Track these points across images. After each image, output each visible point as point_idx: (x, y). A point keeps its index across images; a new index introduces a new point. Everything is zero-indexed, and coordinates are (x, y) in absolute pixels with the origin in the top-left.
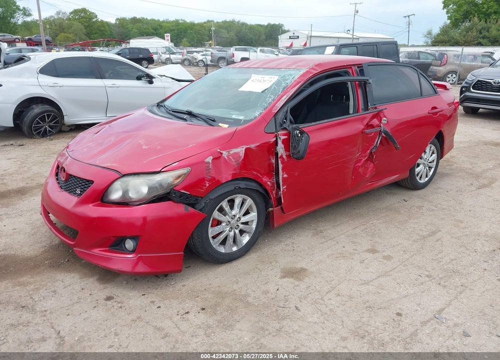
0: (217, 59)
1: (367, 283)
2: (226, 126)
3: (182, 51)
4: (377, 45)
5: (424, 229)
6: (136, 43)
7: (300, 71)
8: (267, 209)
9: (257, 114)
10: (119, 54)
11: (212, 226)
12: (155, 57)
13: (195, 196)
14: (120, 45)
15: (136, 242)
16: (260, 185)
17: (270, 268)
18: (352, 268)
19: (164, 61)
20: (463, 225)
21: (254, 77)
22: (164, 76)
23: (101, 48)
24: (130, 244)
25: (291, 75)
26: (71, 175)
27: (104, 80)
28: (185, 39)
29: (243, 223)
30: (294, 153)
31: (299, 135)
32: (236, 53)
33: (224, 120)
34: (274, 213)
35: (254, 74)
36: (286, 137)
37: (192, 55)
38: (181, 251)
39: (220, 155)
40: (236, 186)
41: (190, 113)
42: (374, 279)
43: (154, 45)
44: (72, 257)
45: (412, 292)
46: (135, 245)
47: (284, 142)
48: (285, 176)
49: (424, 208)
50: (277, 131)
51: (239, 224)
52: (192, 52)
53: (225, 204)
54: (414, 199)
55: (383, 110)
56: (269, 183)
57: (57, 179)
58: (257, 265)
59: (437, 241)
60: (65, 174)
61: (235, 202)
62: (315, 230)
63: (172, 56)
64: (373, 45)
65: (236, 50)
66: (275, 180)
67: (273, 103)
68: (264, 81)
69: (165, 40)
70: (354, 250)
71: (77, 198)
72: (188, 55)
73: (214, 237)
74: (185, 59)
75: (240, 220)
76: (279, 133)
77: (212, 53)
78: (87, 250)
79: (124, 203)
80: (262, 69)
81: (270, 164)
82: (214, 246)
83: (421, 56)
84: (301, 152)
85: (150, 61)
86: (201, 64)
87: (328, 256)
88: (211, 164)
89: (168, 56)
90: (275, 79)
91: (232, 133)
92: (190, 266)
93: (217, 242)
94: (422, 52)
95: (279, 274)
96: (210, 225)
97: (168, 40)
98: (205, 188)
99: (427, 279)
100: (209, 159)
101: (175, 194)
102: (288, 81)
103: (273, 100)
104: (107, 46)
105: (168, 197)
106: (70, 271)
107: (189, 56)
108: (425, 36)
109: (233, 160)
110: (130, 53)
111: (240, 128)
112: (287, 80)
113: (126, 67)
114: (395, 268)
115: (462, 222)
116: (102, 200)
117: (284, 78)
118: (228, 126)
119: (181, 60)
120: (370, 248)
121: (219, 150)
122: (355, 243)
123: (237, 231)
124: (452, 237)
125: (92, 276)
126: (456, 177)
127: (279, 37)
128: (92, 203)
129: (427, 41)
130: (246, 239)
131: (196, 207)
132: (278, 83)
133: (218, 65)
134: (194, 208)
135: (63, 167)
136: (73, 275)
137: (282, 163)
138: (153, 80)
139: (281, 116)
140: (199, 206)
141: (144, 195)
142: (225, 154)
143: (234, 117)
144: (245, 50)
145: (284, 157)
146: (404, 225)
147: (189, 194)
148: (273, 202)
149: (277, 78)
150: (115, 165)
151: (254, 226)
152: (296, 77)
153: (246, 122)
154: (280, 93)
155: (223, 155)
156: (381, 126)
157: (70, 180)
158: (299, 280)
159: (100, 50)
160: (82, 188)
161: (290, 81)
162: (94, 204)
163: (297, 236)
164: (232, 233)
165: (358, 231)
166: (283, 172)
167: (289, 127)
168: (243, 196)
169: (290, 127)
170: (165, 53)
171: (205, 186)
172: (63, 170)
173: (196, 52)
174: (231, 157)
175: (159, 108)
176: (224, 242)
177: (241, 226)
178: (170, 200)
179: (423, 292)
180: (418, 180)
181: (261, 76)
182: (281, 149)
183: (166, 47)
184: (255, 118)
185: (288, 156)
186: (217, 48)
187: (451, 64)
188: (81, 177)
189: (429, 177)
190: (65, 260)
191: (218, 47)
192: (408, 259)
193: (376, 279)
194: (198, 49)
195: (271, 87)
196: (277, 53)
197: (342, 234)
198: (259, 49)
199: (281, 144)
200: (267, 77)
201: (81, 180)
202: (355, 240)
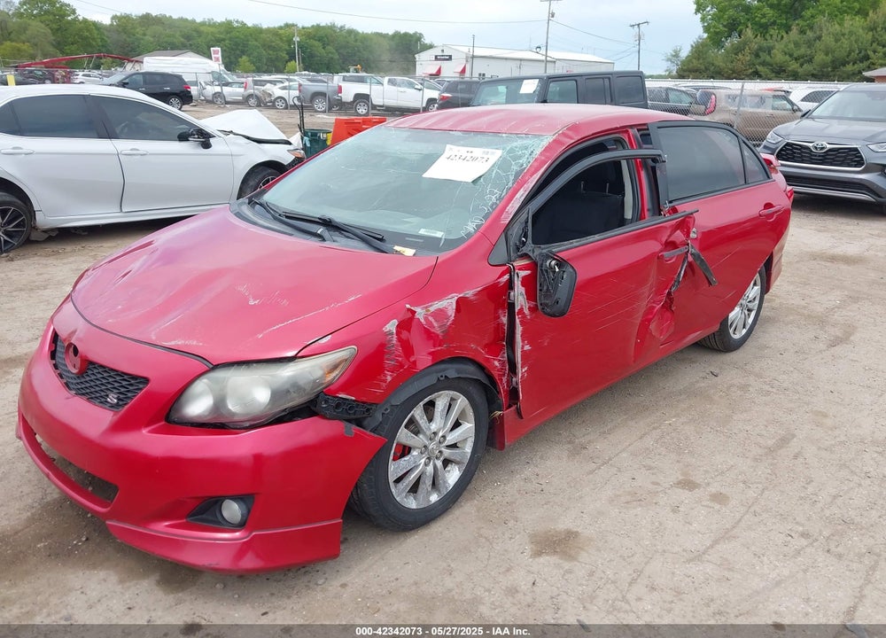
0: (309, 96)
1: (698, 557)
2: (409, 252)
3: (243, 80)
4: (609, 78)
5: (764, 432)
6: (154, 63)
7: (542, 140)
8: (491, 412)
9: (471, 227)
10: (123, 85)
11: (394, 460)
12: (194, 91)
13: (364, 403)
14: (122, 65)
15: (247, 506)
16: (481, 367)
17: (507, 535)
18: (661, 524)
19: (210, 98)
20: (829, 422)
21: (451, 150)
22: (231, 132)
23: (86, 72)
24: (232, 510)
25: (526, 148)
26: (92, 363)
27: (115, 142)
28: (244, 58)
29: (449, 447)
30: (546, 305)
31: (557, 270)
32: (345, 86)
33: (404, 239)
34: (505, 420)
35: (451, 144)
36: (529, 272)
37: (263, 88)
38: (337, 517)
39: (410, 315)
40: (439, 375)
41: (328, 224)
42: (708, 548)
43: (190, 67)
44: (95, 530)
45: (786, 572)
46: (245, 512)
47: (525, 282)
48: (527, 347)
49: (751, 389)
50: (510, 261)
51: (443, 449)
52: (264, 83)
53: (418, 412)
54: (727, 371)
55: (692, 214)
56: (496, 363)
57: (56, 366)
58: (479, 529)
59: (796, 457)
60: (77, 360)
61: (436, 406)
62: (569, 443)
63: (226, 90)
64: (603, 78)
65: (344, 80)
66: (506, 355)
67: (501, 205)
68: (474, 159)
69: (211, 59)
70: (653, 483)
71: (112, 413)
72: (256, 87)
73: (398, 481)
74: (251, 96)
75: (444, 441)
76: (515, 264)
77: (300, 85)
78: (139, 525)
79: (217, 425)
80: (460, 133)
81: (500, 326)
82: (398, 499)
83: (671, 96)
84: (562, 303)
85: (185, 97)
86: (280, 104)
87: (611, 501)
88: (395, 336)
89: (218, 89)
90: (495, 155)
91: (428, 269)
92: (346, 539)
93: (403, 491)
94: (672, 89)
95: (528, 548)
96: (391, 458)
97: (217, 59)
98: (384, 385)
99: (804, 542)
100: (392, 326)
101: (326, 402)
102: (523, 161)
103: (500, 199)
104: (97, 67)
105: (313, 408)
106: (94, 566)
107: (258, 90)
108: (668, 60)
109: (435, 324)
110: (145, 82)
111: (443, 256)
112: (520, 157)
113: (156, 114)
114: (740, 520)
115: (825, 416)
116: (167, 419)
117: (513, 155)
118: (414, 251)
119: (243, 96)
120: (681, 478)
121: (408, 306)
122: (650, 468)
123: (439, 464)
124: (819, 448)
125: (145, 574)
126: (787, 324)
127: (416, 56)
128: (147, 425)
129: (672, 68)
130: (453, 476)
131: (365, 423)
132: (502, 164)
133: (312, 107)
134: (361, 427)
135: (70, 344)
136: (102, 574)
137: (522, 323)
138: (211, 140)
139: (516, 230)
140: (372, 422)
141: (262, 408)
142: (420, 312)
143: (423, 232)
144: (361, 80)
145: (526, 311)
146: (728, 427)
147: (354, 401)
148: (503, 399)
149: (499, 153)
150: (195, 343)
151: (468, 449)
152: (538, 152)
153: (450, 243)
154: (510, 184)
155: (417, 316)
156: (688, 244)
157: (90, 372)
158: (572, 558)
159: (83, 75)
160: (121, 393)
161: (526, 161)
162: (153, 427)
163: (541, 458)
164: (430, 469)
165: (649, 441)
166: (523, 341)
167: (533, 252)
168: (451, 393)
169: (536, 251)
170: (212, 84)
171: (385, 381)
172: (71, 349)
173: (270, 82)
174: (430, 318)
175: (254, 208)
176: (414, 489)
177: (447, 453)
178: (313, 414)
179: (805, 571)
180: (732, 335)
181: (465, 149)
182: (519, 296)
183: (212, 73)
184: (469, 235)
185: (532, 310)
186: (305, 75)
187: (723, 110)
188: (117, 368)
189: (748, 327)
190: (79, 538)
191: (307, 72)
192: (757, 498)
193: (712, 546)
194: (273, 77)
195: (490, 170)
196: (419, 87)
197: (624, 450)
198: (387, 79)
199: (520, 286)
200: (478, 152)
201: (118, 375)
202: (648, 462)
